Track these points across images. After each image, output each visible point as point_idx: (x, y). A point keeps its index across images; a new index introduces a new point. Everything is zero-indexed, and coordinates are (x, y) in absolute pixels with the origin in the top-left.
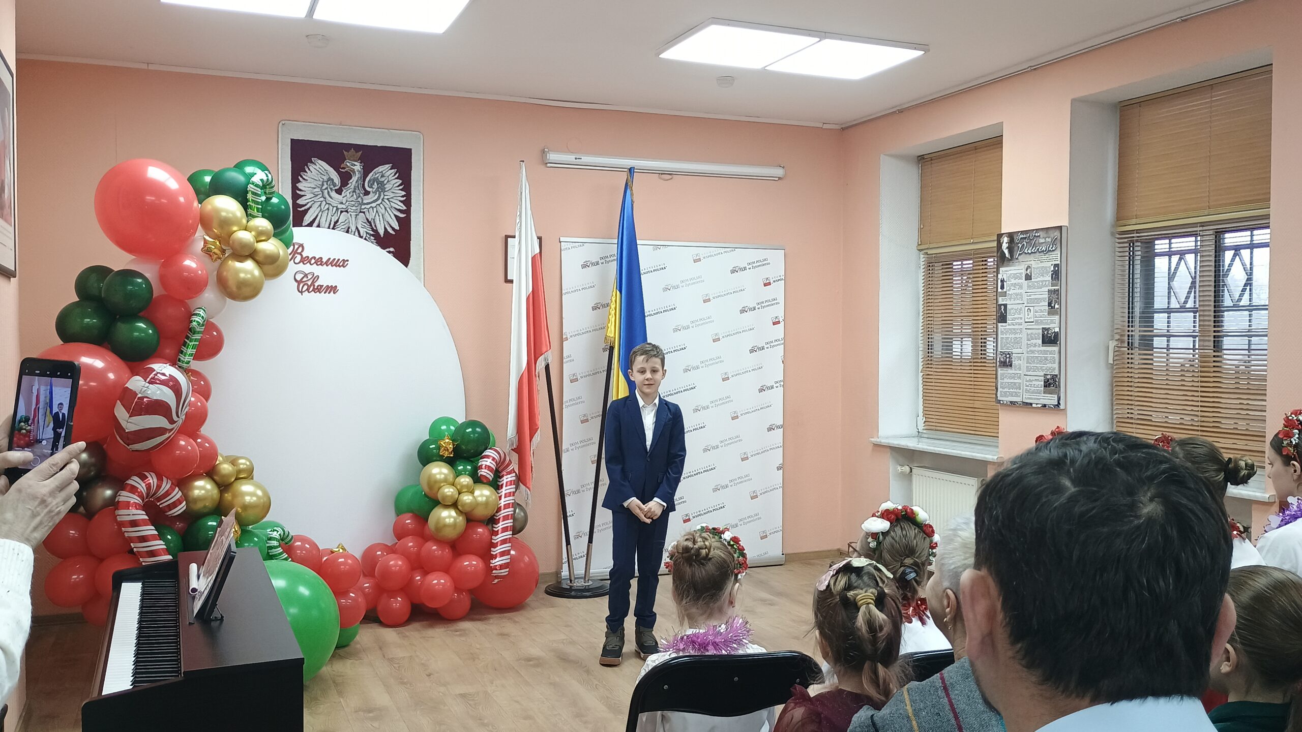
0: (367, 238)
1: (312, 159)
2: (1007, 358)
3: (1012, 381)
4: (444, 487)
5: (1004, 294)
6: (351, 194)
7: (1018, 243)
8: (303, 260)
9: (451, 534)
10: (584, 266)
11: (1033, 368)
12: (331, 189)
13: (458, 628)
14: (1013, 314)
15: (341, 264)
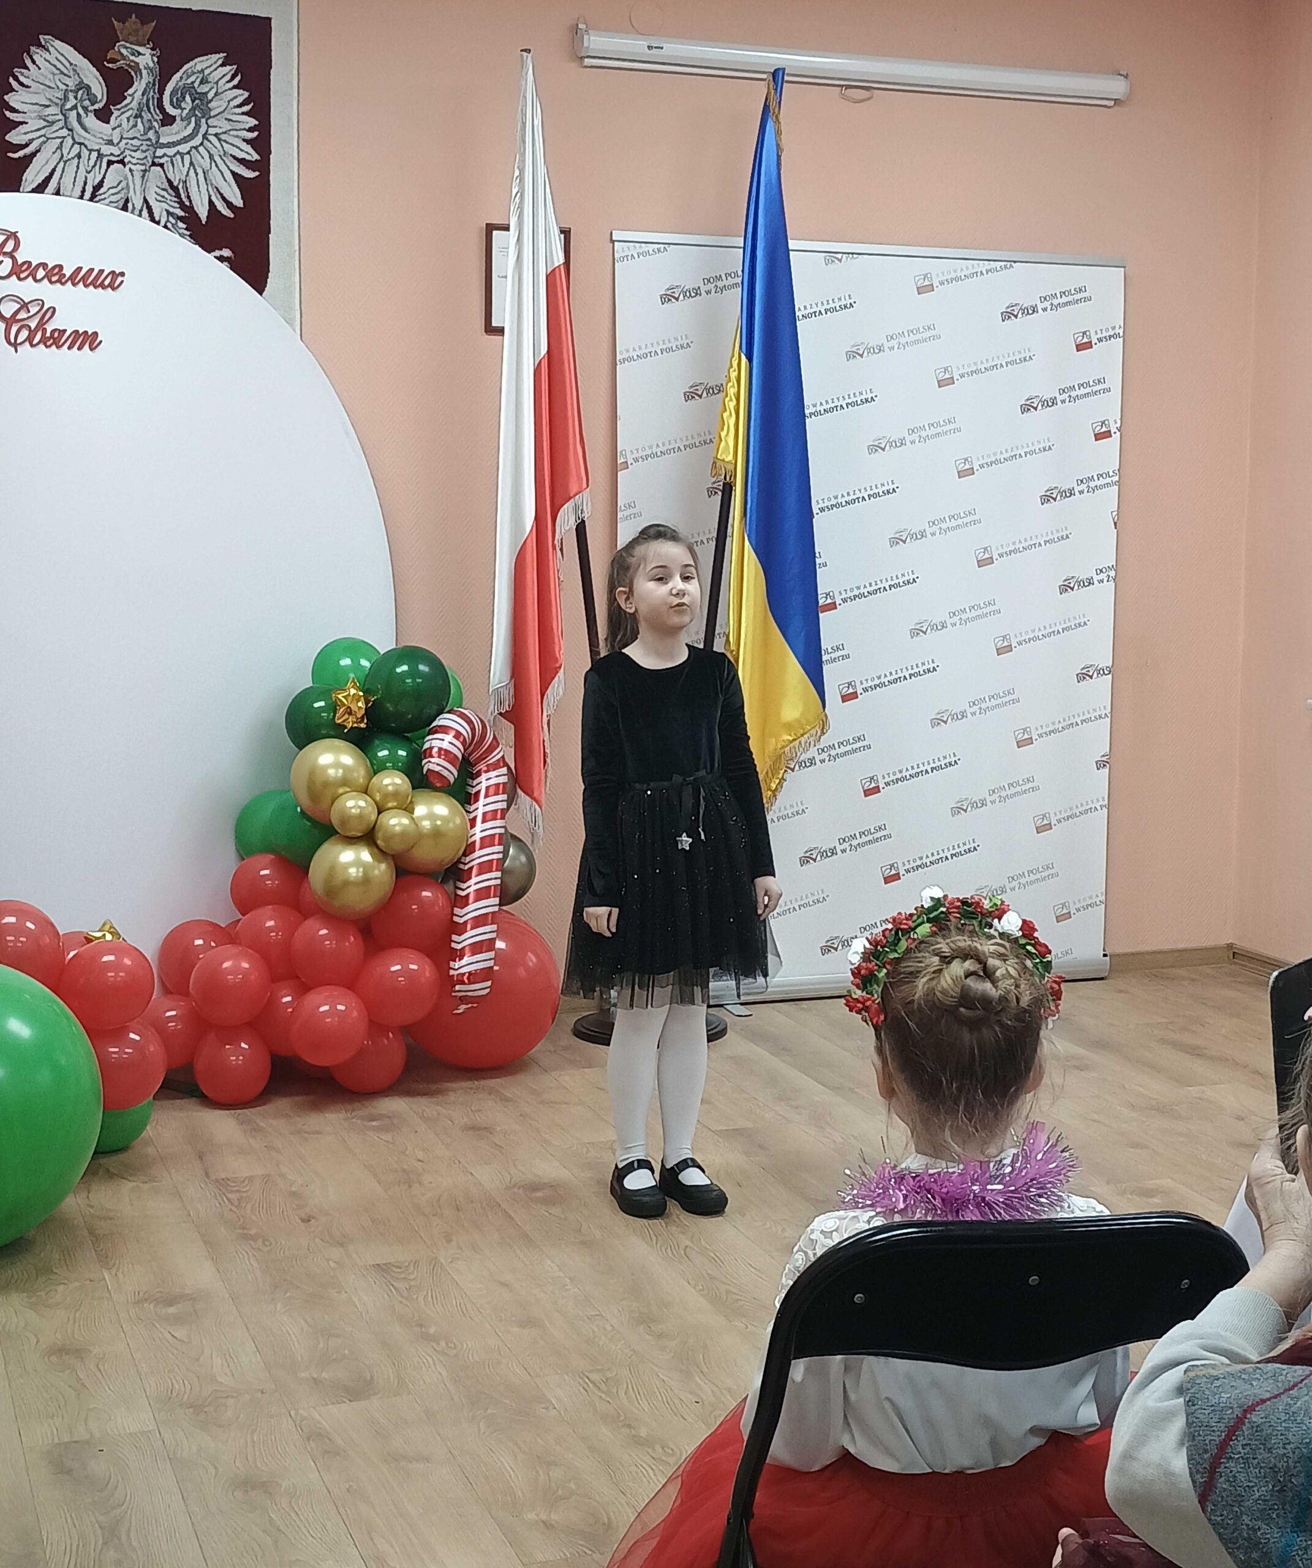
0: (169, 225)
1: (41, 37)
4: (344, 796)
6: (132, 123)
8: (17, 269)
9: (362, 901)
10: (666, 298)
12: (85, 109)
13: (373, 1111)
15: (107, 283)
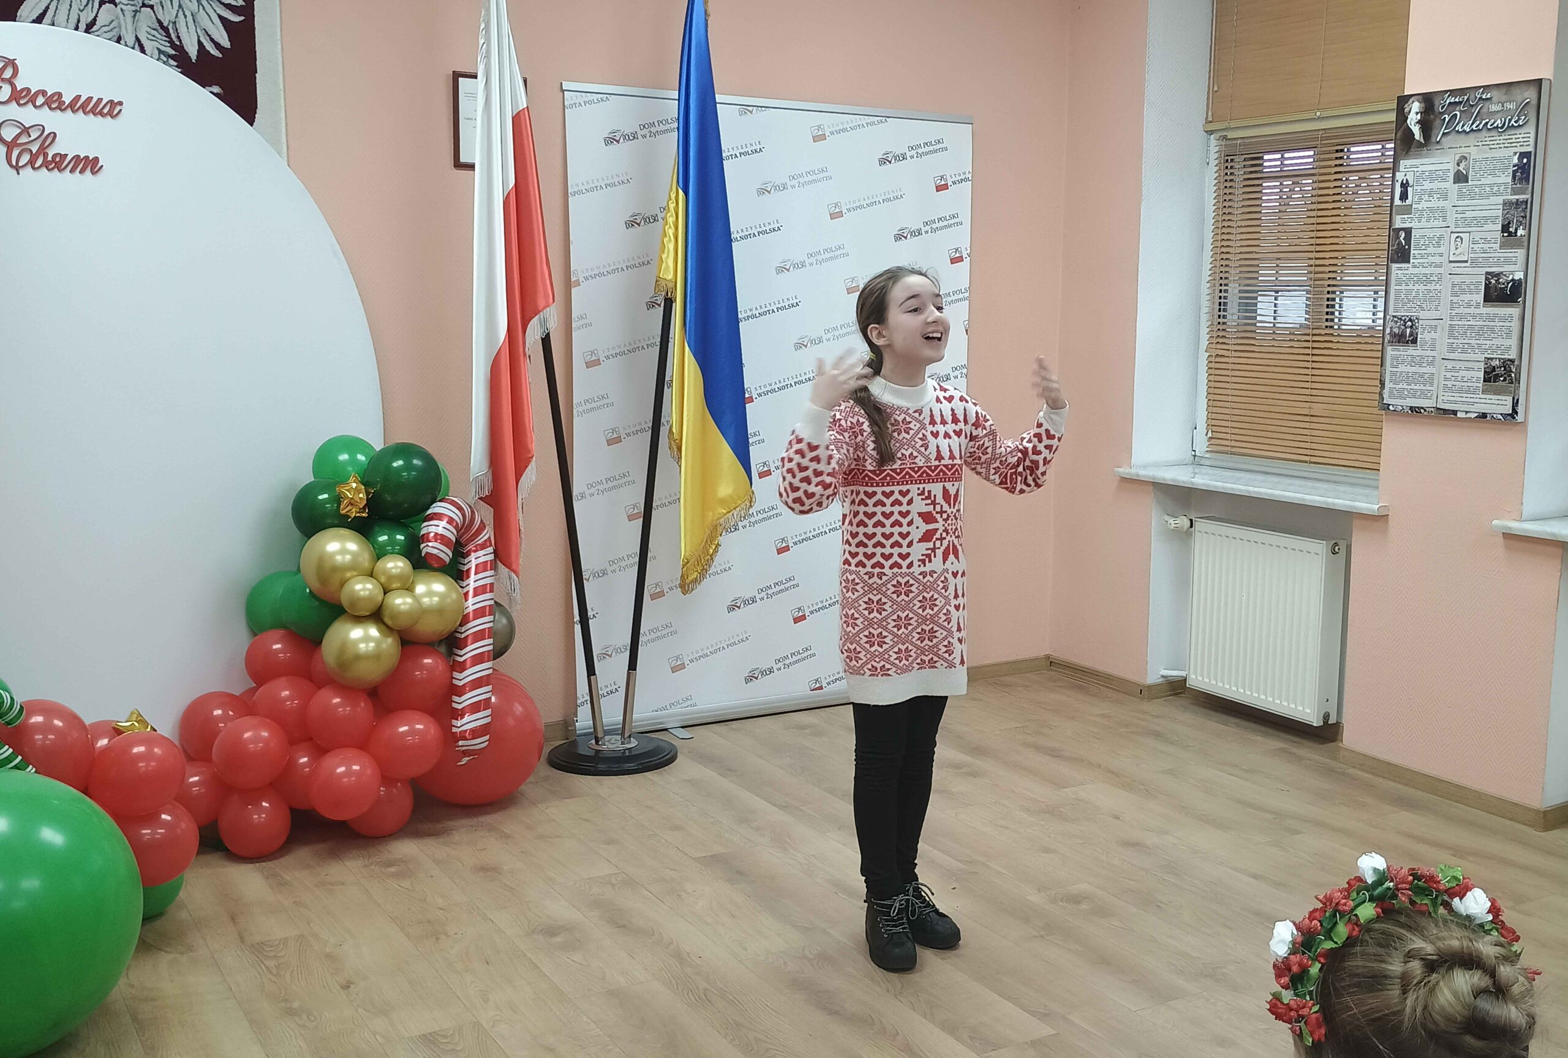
2: (1406, 328)
3: (1414, 369)
4: (352, 580)
5: (1408, 210)
7: (1442, 113)
8: (17, 96)
9: (371, 672)
10: (611, 140)
11: (1461, 346)
13: (388, 854)
14: (1423, 247)
15: (107, 111)
